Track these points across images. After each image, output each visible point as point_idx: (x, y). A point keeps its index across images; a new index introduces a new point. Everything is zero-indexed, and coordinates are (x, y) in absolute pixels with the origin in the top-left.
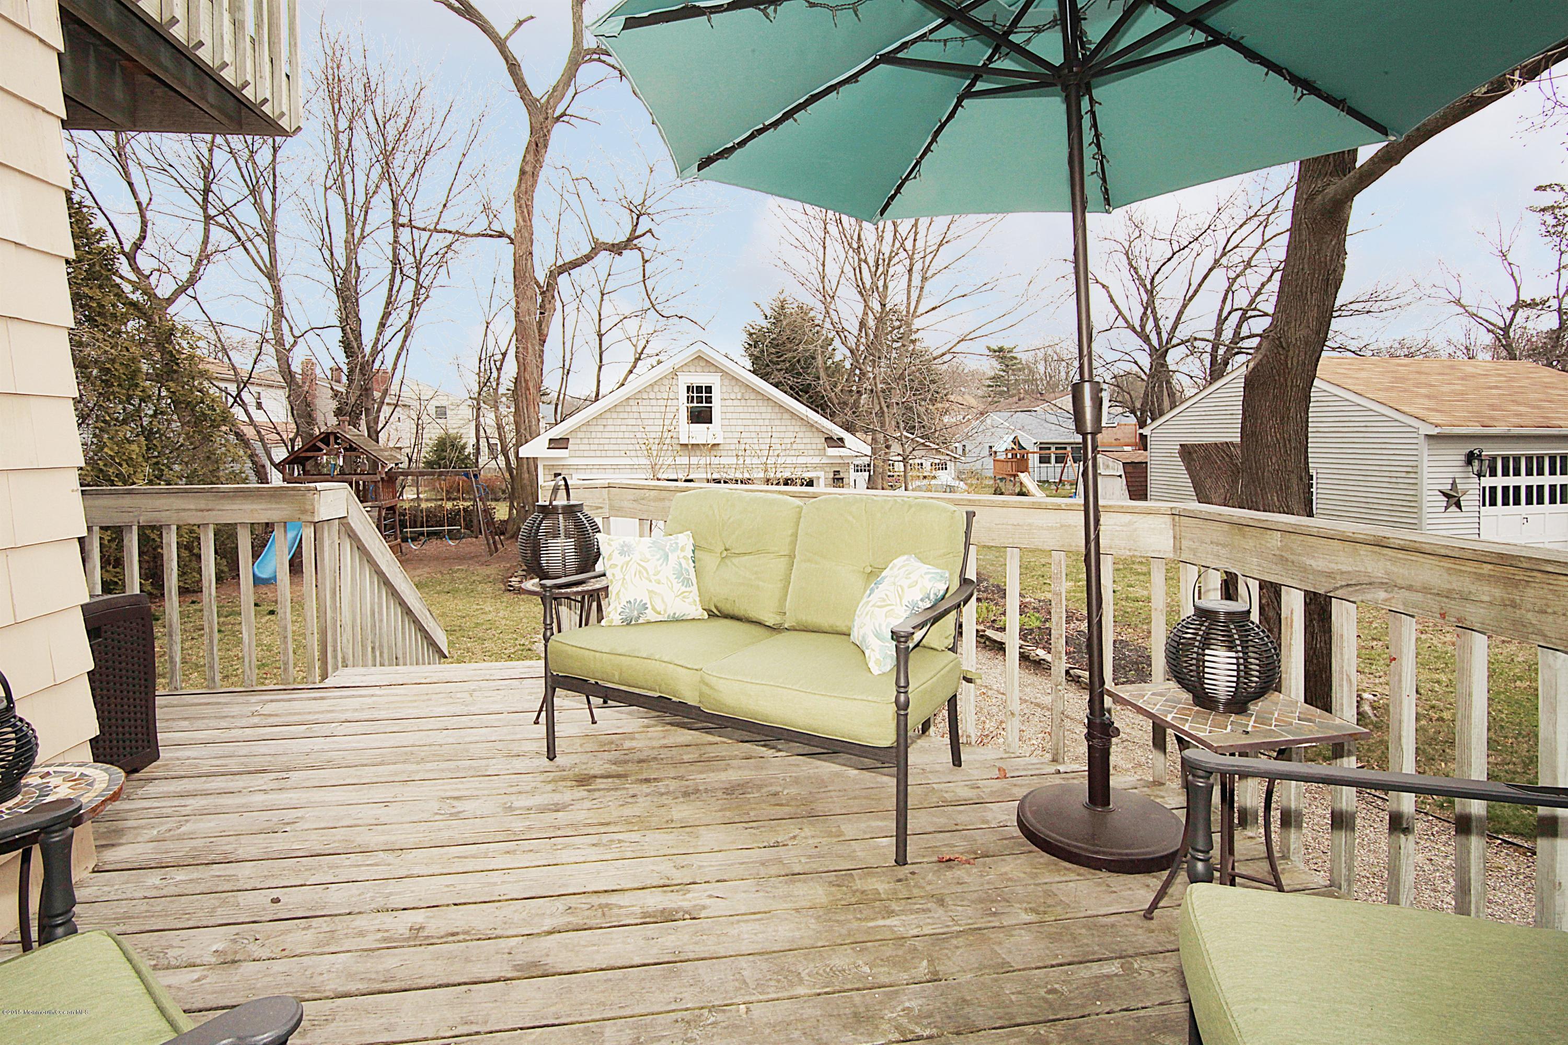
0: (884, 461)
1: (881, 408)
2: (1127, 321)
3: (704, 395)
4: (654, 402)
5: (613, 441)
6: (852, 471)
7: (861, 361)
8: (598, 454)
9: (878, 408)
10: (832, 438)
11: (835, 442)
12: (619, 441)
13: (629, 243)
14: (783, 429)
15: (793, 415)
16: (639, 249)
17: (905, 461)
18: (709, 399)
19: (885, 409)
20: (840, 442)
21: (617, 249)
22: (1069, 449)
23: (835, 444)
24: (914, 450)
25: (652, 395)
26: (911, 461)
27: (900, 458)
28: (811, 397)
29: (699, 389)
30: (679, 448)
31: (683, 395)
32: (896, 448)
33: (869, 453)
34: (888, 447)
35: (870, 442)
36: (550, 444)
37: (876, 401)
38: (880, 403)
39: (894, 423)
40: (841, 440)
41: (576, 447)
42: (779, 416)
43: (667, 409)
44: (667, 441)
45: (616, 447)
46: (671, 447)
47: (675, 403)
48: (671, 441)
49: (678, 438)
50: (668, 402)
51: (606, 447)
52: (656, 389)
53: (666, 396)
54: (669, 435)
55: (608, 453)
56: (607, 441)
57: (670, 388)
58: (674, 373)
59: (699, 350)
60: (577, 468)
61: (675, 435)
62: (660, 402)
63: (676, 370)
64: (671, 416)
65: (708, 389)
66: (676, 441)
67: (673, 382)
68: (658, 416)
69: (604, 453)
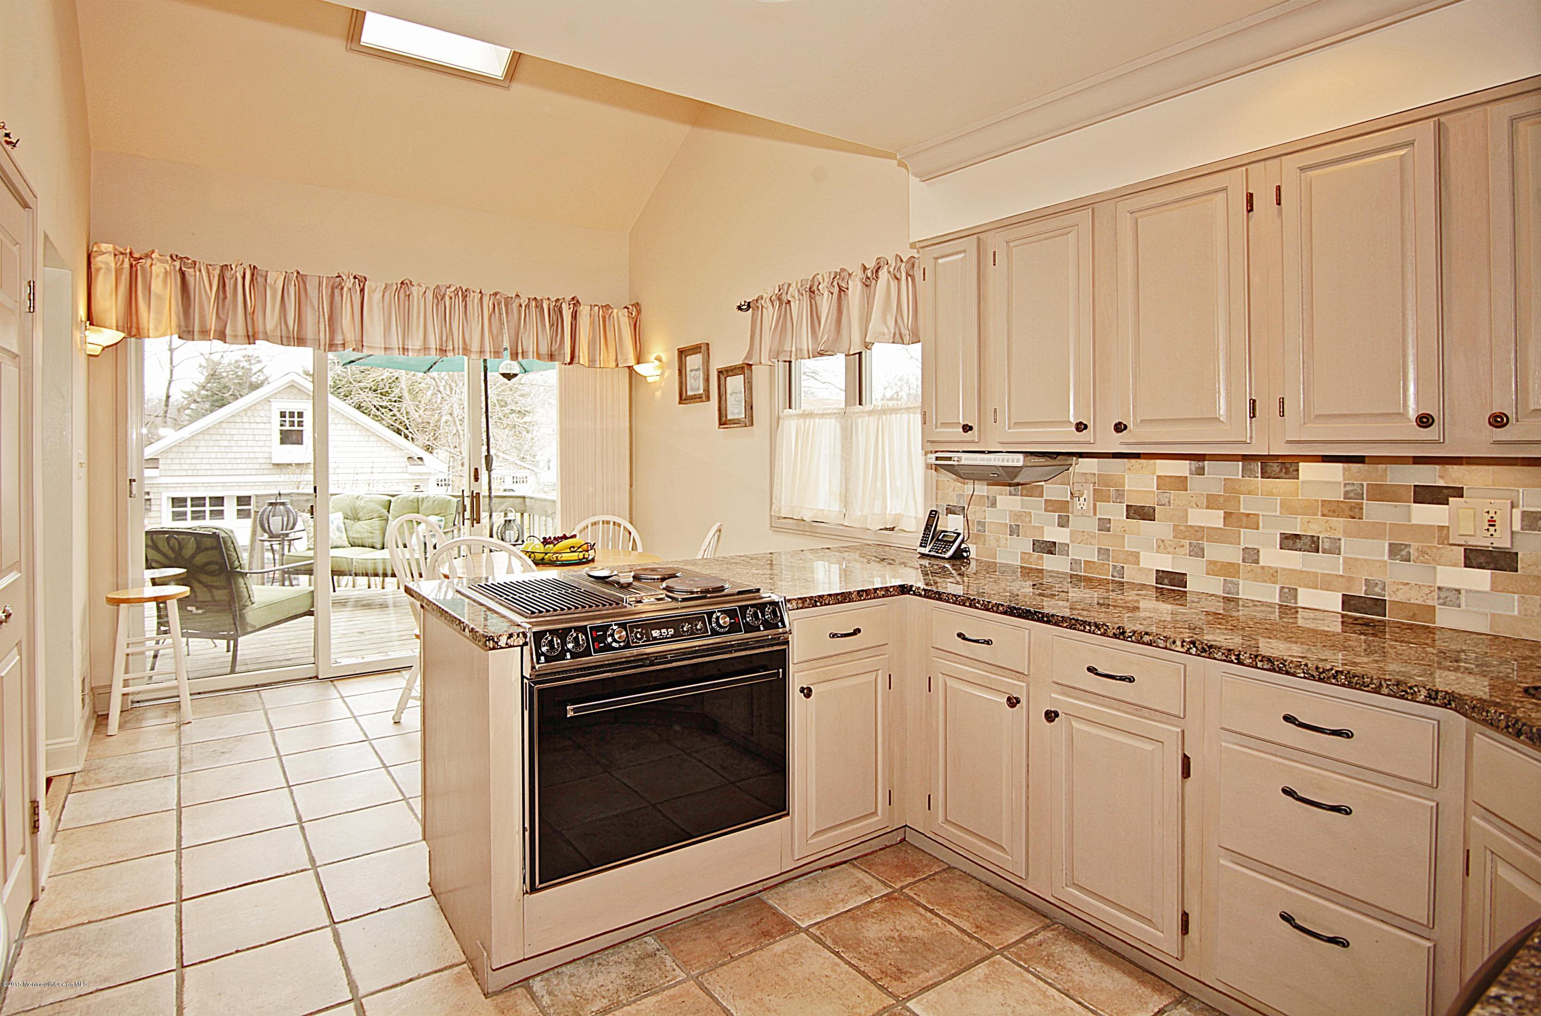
3: (296, 419)
4: (247, 425)
5: (205, 461)
8: (190, 473)
10: (413, 458)
11: (413, 461)
12: (211, 461)
14: (370, 449)
15: (379, 438)
18: (300, 424)
20: (420, 461)
23: (415, 463)
25: (245, 419)
29: (292, 414)
30: (271, 466)
31: (276, 419)
40: (421, 458)
41: (166, 467)
42: (366, 438)
43: (260, 432)
44: (260, 461)
45: (208, 467)
46: (263, 466)
47: (268, 426)
48: (264, 461)
49: (271, 458)
50: (262, 426)
51: (198, 467)
52: (250, 413)
53: (258, 419)
54: (261, 455)
55: (201, 473)
56: (199, 461)
57: (262, 413)
58: (268, 400)
59: (293, 381)
60: (167, 486)
61: (266, 455)
62: (253, 426)
63: (269, 397)
64: (264, 438)
65: (300, 415)
66: (268, 461)
67: (266, 408)
68: (251, 437)
69: (195, 473)
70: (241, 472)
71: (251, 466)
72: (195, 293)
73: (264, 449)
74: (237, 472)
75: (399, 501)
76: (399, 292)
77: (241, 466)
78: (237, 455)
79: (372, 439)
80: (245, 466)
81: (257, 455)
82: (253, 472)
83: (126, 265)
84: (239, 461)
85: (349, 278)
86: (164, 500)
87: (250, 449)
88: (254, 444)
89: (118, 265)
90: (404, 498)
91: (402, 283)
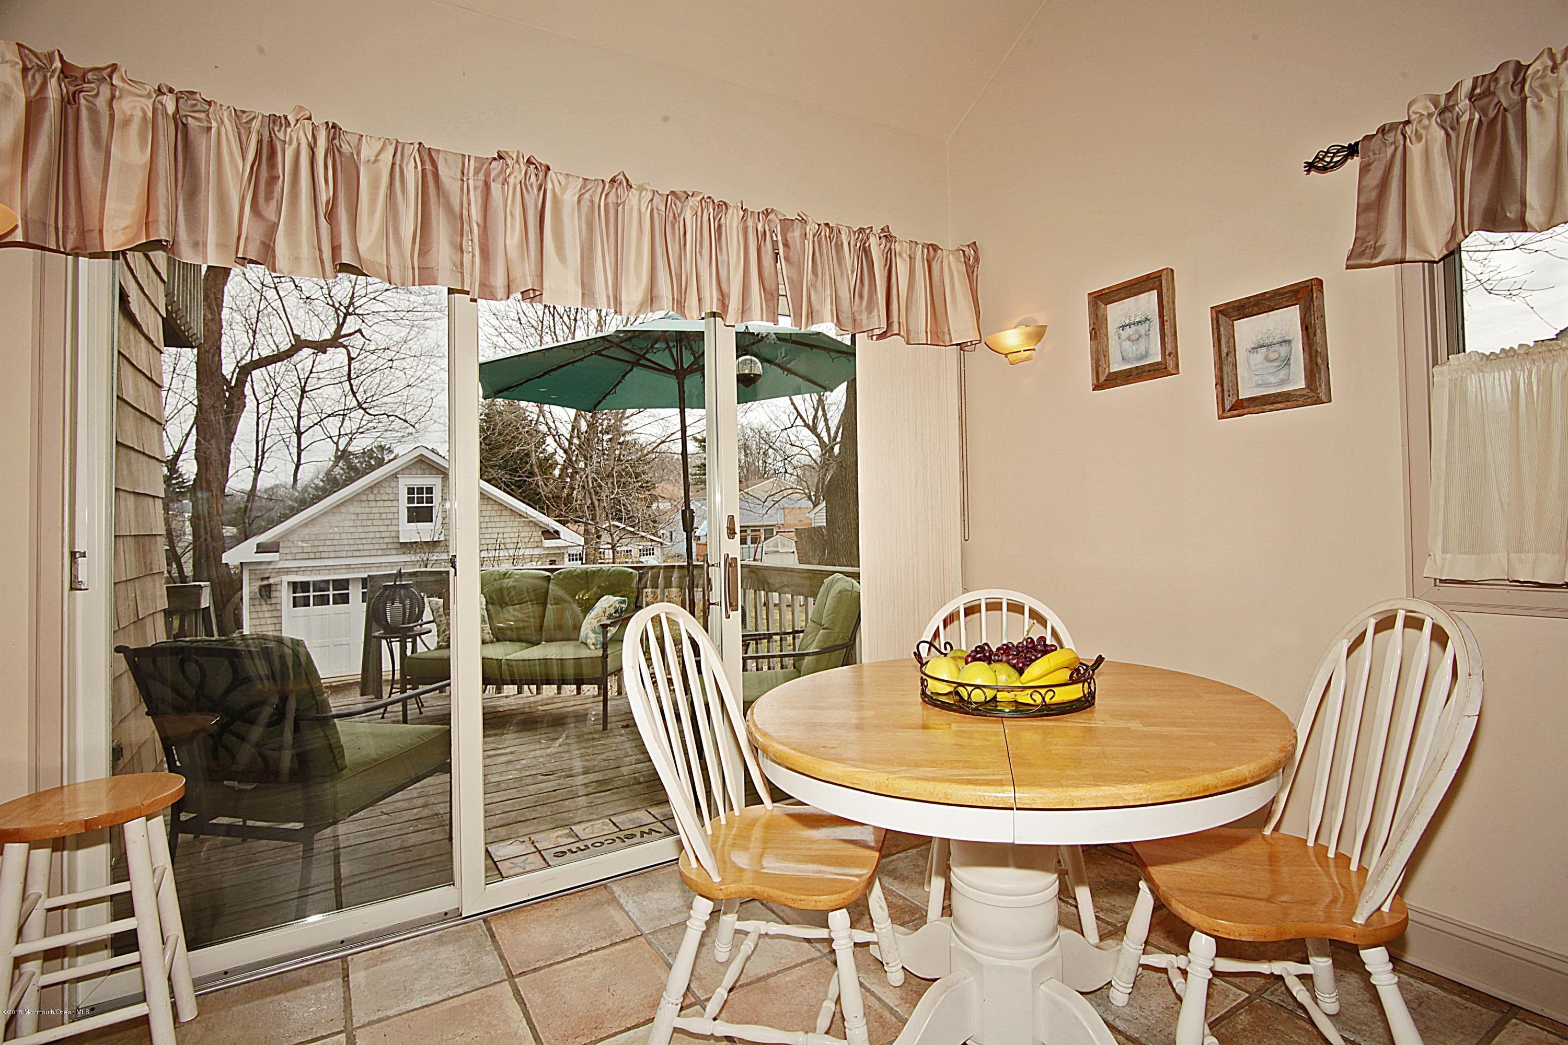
0: (595, 549)
1: (592, 503)
2: (804, 421)
3: (425, 495)
4: (373, 504)
5: (328, 543)
6: (566, 559)
7: (574, 459)
8: (312, 556)
9: (589, 502)
10: (548, 531)
11: (550, 534)
12: (335, 542)
13: (335, 341)
14: (503, 524)
15: (514, 512)
16: (345, 347)
17: (613, 548)
18: (430, 500)
19: (596, 503)
20: (556, 535)
21: (321, 347)
22: (762, 531)
23: (551, 536)
24: (621, 538)
25: (371, 497)
26: (618, 549)
27: (610, 546)
28: (524, 492)
29: (420, 490)
30: (398, 546)
31: (404, 496)
32: (606, 537)
33: (583, 543)
34: (599, 537)
35: (582, 532)
36: (257, 548)
37: (587, 495)
38: (591, 499)
39: (604, 515)
40: (557, 532)
41: (287, 551)
42: (499, 513)
43: (387, 510)
44: (386, 540)
45: (332, 548)
46: (390, 546)
47: (395, 503)
48: (390, 540)
49: (398, 537)
50: (388, 504)
51: (321, 549)
52: (375, 491)
53: (385, 497)
54: (388, 534)
55: (323, 555)
56: (322, 543)
57: (389, 490)
58: (395, 476)
59: (421, 455)
60: (288, 571)
61: (393, 534)
62: (380, 504)
63: (396, 473)
64: (390, 516)
65: (430, 490)
66: (396, 540)
67: (394, 484)
68: (377, 516)
69: (318, 555)
70: (367, 553)
71: (377, 546)
72: (208, 165)
73: (390, 528)
74: (362, 553)
75: (561, 577)
76: (607, 195)
77: (366, 547)
78: (363, 536)
79: (505, 513)
80: (371, 547)
81: (383, 535)
82: (380, 552)
83: (53, 92)
84: (364, 541)
85: (517, 162)
86: (285, 584)
87: (376, 529)
88: (380, 522)
89: (33, 92)
90: (567, 572)
91: (613, 181)
